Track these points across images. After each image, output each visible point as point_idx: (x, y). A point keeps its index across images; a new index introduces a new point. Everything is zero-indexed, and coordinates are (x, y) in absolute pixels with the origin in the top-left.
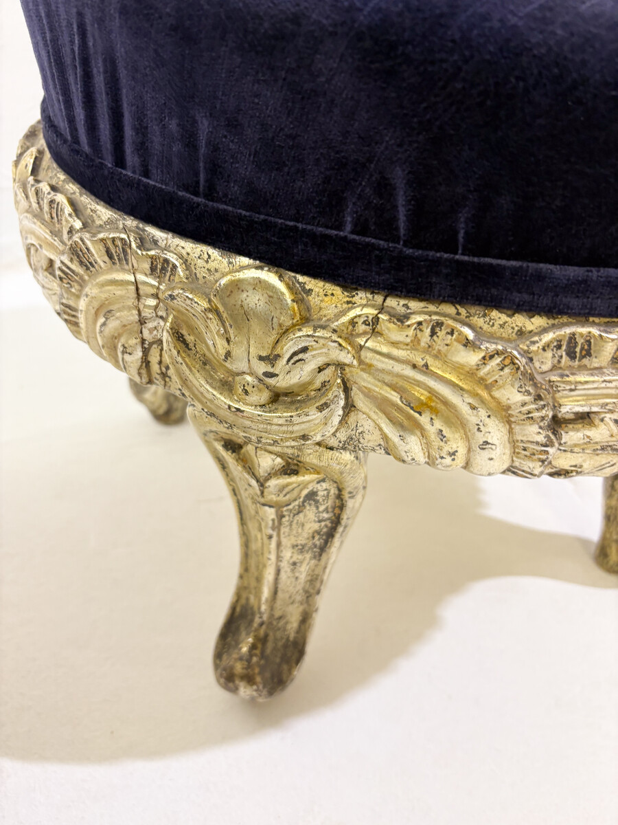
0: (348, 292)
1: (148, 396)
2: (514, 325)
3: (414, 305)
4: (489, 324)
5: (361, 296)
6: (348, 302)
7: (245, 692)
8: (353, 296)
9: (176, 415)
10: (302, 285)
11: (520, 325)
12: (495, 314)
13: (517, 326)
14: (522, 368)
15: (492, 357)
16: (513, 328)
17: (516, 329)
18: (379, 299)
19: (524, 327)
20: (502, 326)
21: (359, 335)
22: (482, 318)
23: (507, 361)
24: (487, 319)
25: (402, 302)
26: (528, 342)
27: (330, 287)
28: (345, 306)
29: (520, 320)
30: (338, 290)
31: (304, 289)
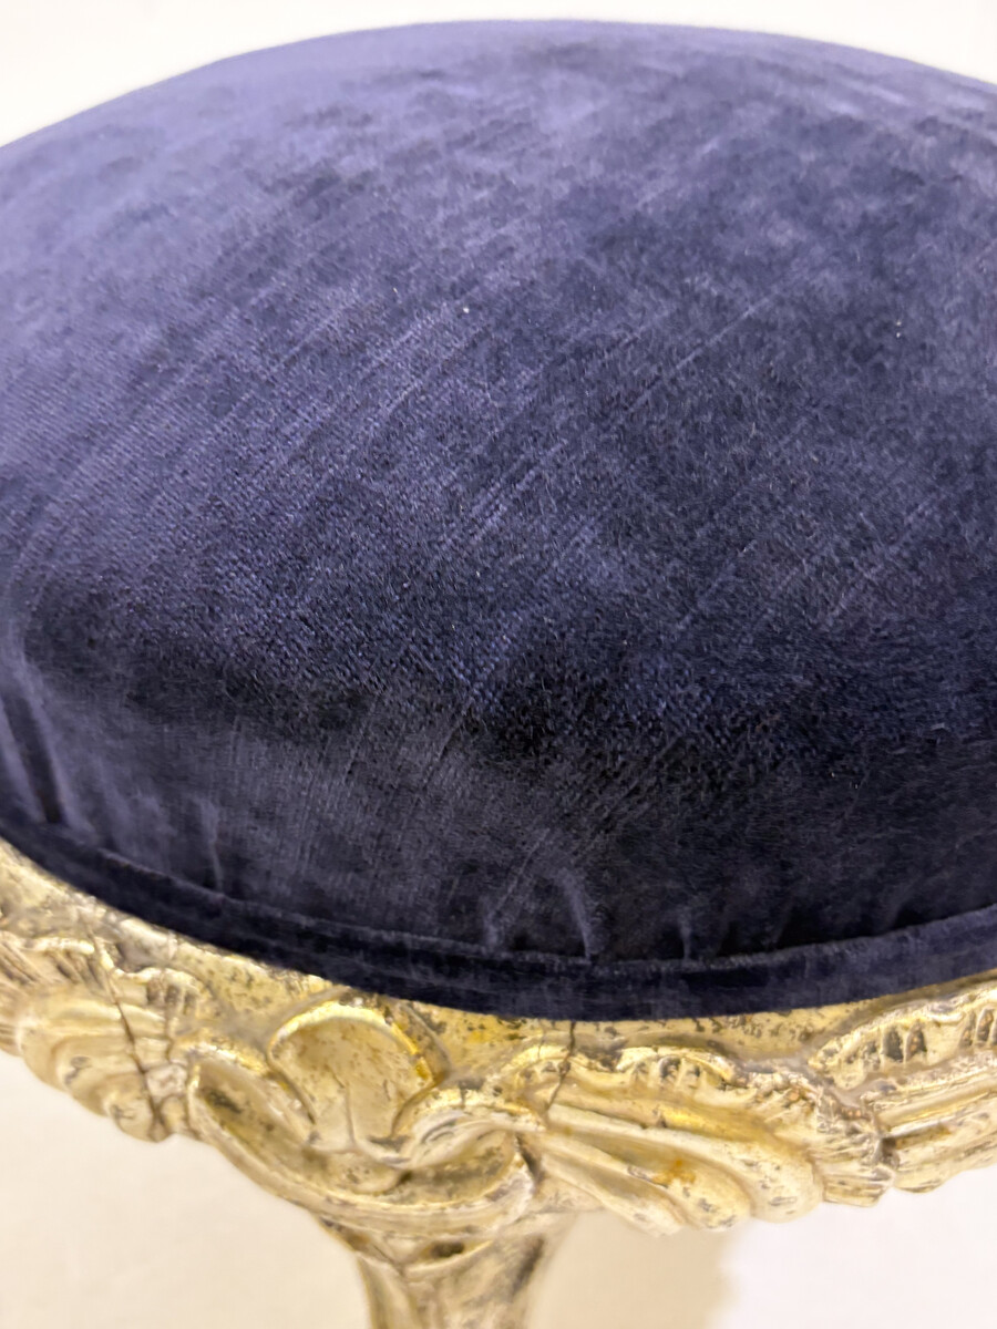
0: (507, 1019)
2: (793, 1027)
3: (626, 1028)
4: (752, 1034)
5: (532, 1028)
6: (512, 1037)
8: (517, 1027)
10: (426, 1018)
11: (804, 1024)
12: (759, 1018)
13: (798, 1026)
14: (820, 1103)
16: (793, 1032)
17: (798, 1031)
18: (563, 1029)
19: (811, 1025)
20: (775, 1033)
21: (539, 1086)
22: (740, 1028)
23: (794, 1097)
24: (749, 1027)
25: (603, 1025)
26: (821, 1054)
27: (475, 1019)
28: (507, 1043)
29: (803, 1018)
30: (490, 1020)
31: (430, 1025)
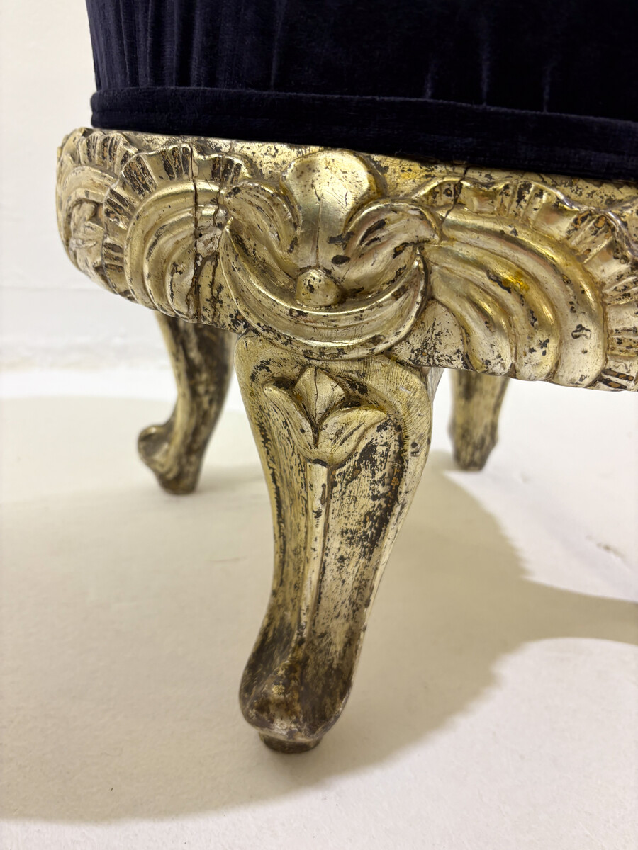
0: (426, 166)
1: (158, 457)
2: (603, 195)
3: (496, 175)
4: (576, 193)
5: (440, 169)
6: (427, 176)
7: (282, 724)
8: (432, 170)
9: (187, 481)
10: (378, 164)
11: (609, 194)
12: (581, 183)
13: (605, 195)
14: (618, 229)
15: (584, 219)
16: (602, 197)
17: (605, 198)
18: (460, 171)
19: (613, 196)
20: (590, 195)
21: (440, 208)
22: (569, 188)
23: (601, 223)
24: (575, 188)
25: (484, 174)
26: (620, 208)
27: (406, 164)
28: (424, 180)
29: (608, 190)
30: (416, 166)
31: (379, 167)
